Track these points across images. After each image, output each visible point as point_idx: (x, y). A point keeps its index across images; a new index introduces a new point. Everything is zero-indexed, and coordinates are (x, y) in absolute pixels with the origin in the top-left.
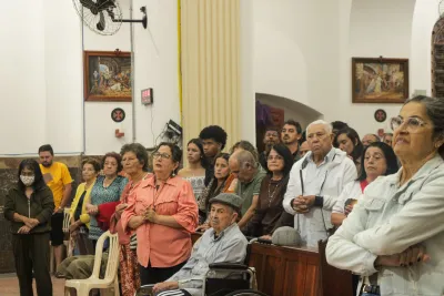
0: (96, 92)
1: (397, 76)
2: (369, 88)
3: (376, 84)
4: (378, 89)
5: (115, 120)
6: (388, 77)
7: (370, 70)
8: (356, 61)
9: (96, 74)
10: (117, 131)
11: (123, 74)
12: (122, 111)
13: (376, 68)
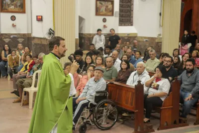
0: (5, 9)
1: (110, 6)
2: (101, 10)
3: (103, 9)
4: (104, 11)
5: (12, 20)
6: (107, 7)
7: (101, 4)
8: (97, 0)
9: (4, 2)
10: (13, 25)
11: (15, 2)
12: (15, 17)
13: (103, 3)
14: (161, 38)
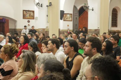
3: (28, 15)
4: (28, 16)
6: (30, 14)
8: (24, 11)
13: (28, 12)
14: (49, 29)
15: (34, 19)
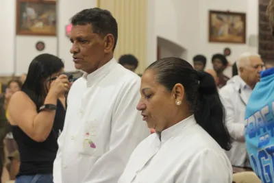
3: (224, 29)
4: (227, 32)
5: (38, 48)
7: (221, 19)
8: (211, 12)
13: (225, 18)
15: (244, 41)
